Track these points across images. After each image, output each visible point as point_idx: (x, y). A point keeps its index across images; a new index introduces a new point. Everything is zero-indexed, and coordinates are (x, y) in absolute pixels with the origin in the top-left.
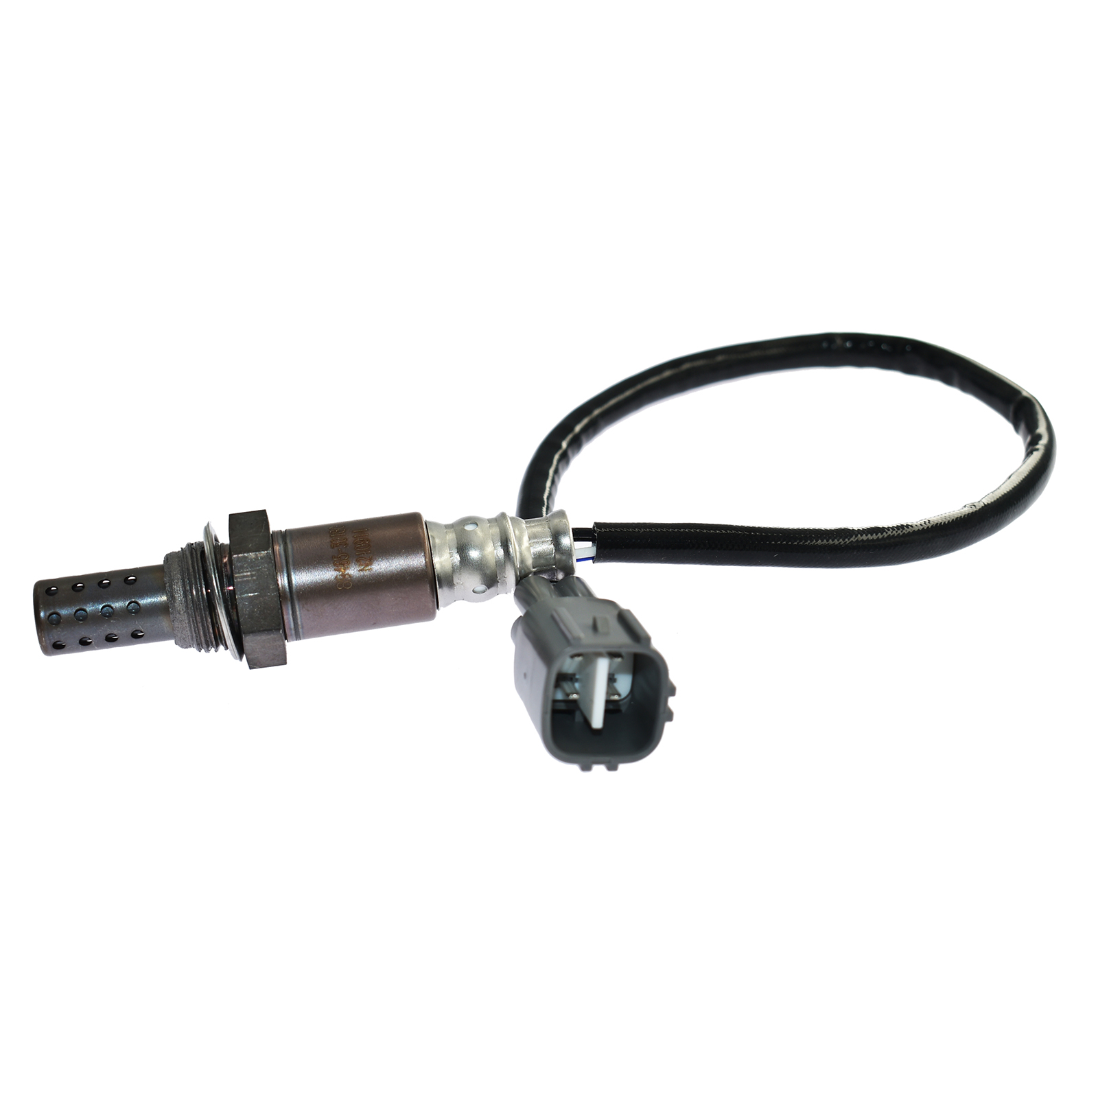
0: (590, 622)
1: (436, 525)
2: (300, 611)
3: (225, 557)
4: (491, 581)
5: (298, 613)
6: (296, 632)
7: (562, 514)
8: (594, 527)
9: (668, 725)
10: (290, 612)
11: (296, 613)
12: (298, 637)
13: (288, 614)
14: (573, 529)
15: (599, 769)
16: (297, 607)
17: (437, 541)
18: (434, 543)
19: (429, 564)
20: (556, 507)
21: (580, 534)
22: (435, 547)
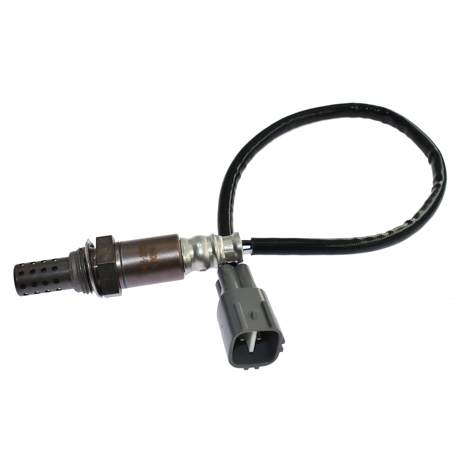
0: (250, 313)
1: (184, 240)
2: (127, 283)
3: (94, 256)
4: (208, 265)
5: (126, 283)
6: (124, 283)
7: (237, 235)
8: (251, 239)
9: (280, 353)
10: (123, 283)
11: (125, 281)
12: (126, 287)
13: (122, 282)
14: (242, 241)
15: (252, 370)
16: (125, 280)
17: (184, 248)
18: (183, 249)
19: (180, 256)
20: (235, 230)
21: (245, 243)
22: (183, 251)
